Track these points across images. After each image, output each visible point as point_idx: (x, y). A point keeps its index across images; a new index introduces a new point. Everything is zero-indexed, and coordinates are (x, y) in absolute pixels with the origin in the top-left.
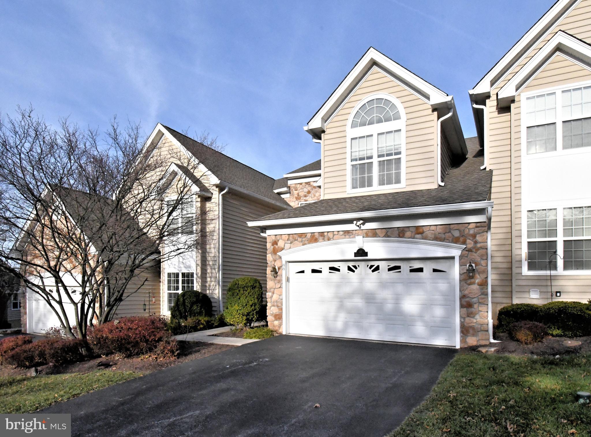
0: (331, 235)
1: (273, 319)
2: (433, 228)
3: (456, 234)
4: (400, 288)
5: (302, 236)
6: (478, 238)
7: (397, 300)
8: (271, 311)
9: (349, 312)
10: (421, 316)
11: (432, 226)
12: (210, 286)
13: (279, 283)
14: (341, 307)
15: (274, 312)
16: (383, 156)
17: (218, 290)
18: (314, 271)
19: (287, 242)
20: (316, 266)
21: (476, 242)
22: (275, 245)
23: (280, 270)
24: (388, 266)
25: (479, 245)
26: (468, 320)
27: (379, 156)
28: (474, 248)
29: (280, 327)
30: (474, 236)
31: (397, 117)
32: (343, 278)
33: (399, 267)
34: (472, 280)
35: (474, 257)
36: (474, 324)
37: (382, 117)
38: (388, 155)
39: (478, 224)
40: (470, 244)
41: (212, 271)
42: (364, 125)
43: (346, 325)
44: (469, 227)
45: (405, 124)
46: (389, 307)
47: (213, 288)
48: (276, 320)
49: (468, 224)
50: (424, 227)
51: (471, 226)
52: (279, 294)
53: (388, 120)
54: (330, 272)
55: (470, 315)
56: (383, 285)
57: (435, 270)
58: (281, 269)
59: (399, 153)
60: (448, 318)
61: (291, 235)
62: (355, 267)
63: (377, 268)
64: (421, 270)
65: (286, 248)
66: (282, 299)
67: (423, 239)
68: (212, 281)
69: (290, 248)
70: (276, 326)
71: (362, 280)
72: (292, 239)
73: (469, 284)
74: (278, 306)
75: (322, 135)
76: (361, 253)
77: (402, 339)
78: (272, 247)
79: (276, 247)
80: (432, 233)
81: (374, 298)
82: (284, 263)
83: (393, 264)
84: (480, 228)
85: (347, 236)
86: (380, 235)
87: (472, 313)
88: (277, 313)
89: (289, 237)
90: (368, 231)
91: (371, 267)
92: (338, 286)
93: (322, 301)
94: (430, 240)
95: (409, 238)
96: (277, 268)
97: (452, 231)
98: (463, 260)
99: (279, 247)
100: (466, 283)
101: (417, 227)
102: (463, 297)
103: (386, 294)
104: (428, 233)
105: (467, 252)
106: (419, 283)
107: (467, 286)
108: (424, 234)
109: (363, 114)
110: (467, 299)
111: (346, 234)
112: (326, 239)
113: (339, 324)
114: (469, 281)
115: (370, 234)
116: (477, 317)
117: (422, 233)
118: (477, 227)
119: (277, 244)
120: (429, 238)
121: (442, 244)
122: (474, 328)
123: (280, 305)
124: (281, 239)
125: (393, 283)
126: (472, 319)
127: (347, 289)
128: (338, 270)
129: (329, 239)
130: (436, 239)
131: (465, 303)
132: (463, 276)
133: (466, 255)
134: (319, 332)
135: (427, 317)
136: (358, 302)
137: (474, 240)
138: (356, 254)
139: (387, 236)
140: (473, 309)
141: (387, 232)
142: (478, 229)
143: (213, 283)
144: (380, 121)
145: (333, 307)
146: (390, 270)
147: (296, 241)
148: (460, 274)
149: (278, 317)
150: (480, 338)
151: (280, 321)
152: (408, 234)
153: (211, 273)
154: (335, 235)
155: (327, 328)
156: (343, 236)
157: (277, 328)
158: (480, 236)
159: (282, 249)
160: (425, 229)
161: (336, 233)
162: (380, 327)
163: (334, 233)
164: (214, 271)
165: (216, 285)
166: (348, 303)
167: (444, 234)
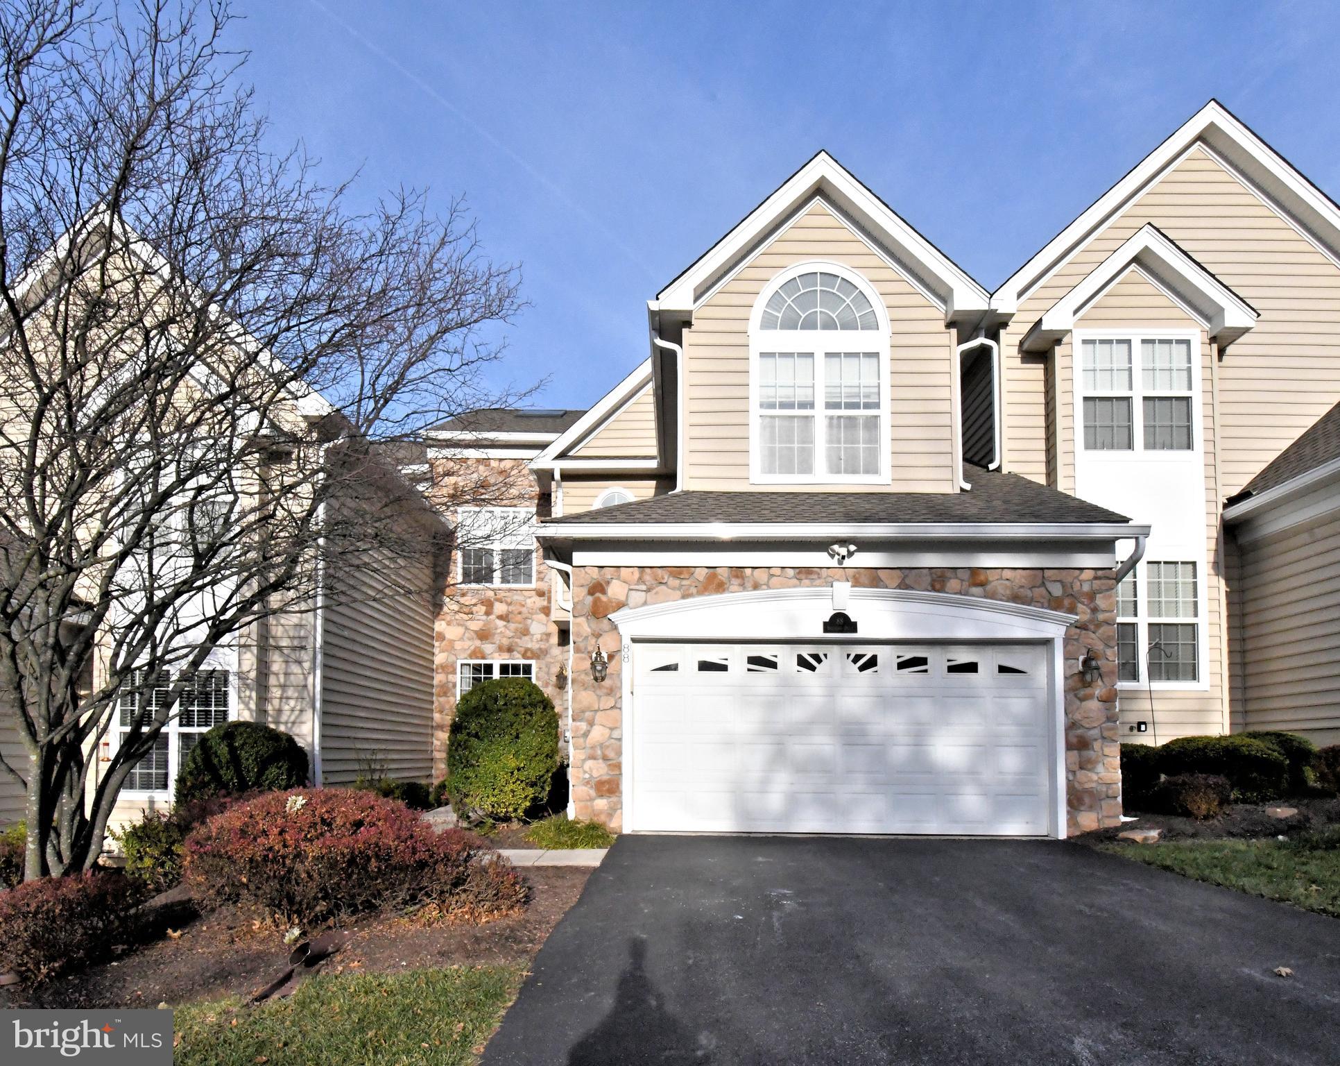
0: (761, 576)
1: (593, 793)
2: (1007, 574)
3: (1057, 590)
4: (924, 709)
5: (681, 573)
6: (1100, 602)
7: (919, 737)
8: (585, 772)
9: (801, 768)
10: (973, 772)
11: (1006, 570)
12: (280, 711)
13: (608, 694)
14: (779, 756)
15: (595, 774)
16: (837, 406)
17: (309, 724)
18: (705, 666)
19: (637, 587)
20: (713, 654)
21: (1095, 610)
22: (598, 595)
23: (614, 662)
24: (898, 657)
25: (1101, 617)
26: (1081, 775)
27: (829, 406)
28: (1091, 621)
29: (610, 816)
30: (1092, 596)
31: (871, 324)
32: (786, 683)
33: (923, 661)
34: (1088, 691)
35: (1090, 641)
36: (1094, 785)
37: (834, 316)
38: (850, 406)
39: (1100, 573)
40: (1084, 614)
41: (287, 667)
42: (793, 327)
43: (793, 803)
44: (1081, 578)
45: (888, 343)
46: (899, 753)
47: (292, 718)
48: (601, 796)
49: (1078, 572)
50: (988, 571)
51: (1087, 575)
52: (611, 726)
53: (849, 325)
54: (749, 670)
55: (1085, 765)
56: (885, 701)
57: (1003, 669)
58: (616, 658)
59: (877, 405)
60: (1031, 774)
61: (648, 570)
62: (817, 658)
63: (872, 662)
64: (972, 668)
65: (631, 602)
66: (620, 740)
67: (985, 597)
68: (288, 698)
69: (645, 603)
70: (601, 812)
71: (832, 692)
72: (652, 580)
73: (1082, 700)
74: (605, 758)
75: (685, 331)
76: (840, 623)
77: (933, 826)
78: (590, 599)
79: (604, 598)
80: (1007, 587)
81: (863, 733)
82: (626, 641)
83: (909, 653)
84: (1103, 581)
85: (807, 582)
86: (887, 582)
87: (1089, 761)
88: (605, 778)
89: (641, 573)
90: (858, 573)
91: (858, 658)
92: (773, 704)
93: (728, 743)
94: (1001, 600)
95: (956, 594)
96: (605, 655)
97: (1048, 585)
98: (1069, 647)
99: (610, 601)
100: (1076, 696)
101: (974, 571)
102: (1071, 726)
103: (893, 724)
104: (995, 584)
105: (1078, 631)
106: (969, 697)
107: (1078, 702)
108: (988, 587)
109: (789, 301)
110: (1079, 732)
111: (803, 576)
112: (749, 584)
113: (775, 800)
114: (1082, 693)
115: (864, 579)
116: (1100, 768)
117: (982, 584)
118: (1096, 578)
119: (604, 592)
120: (1001, 597)
121: (1025, 609)
122: (1092, 792)
123: (611, 754)
124: (618, 578)
125: (910, 696)
126: (1090, 774)
127: (795, 713)
128: (773, 665)
129: (756, 587)
130: (1015, 598)
131: (1074, 740)
132: (1070, 681)
133: (1076, 637)
134: (721, 823)
135: (987, 775)
136: (824, 744)
137: (1092, 606)
138: (828, 627)
139: (903, 585)
140: (1091, 753)
141: (906, 577)
142: (1097, 582)
143: (292, 703)
144: (829, 325)
145: (755, 759)
146: (902, 666)
147: (663, 587)
148: (1066, 678)
149: (610, 788)
150: (1105, 814)
151: (614, 799)
152: (953, 584)
153: (286, 674)
154: (773, 575)
155: (741, 810)
156: (795, 581)
157: (603, 818)
158: (1104, 597)
159: (620, 605)
160: (992, 576)
161: (778, 572)
162: (879, 803)
163: (772, 571)
164: (295, 668)
165: (301, 711)
166: (797, 747)
167: (1030, 589)
